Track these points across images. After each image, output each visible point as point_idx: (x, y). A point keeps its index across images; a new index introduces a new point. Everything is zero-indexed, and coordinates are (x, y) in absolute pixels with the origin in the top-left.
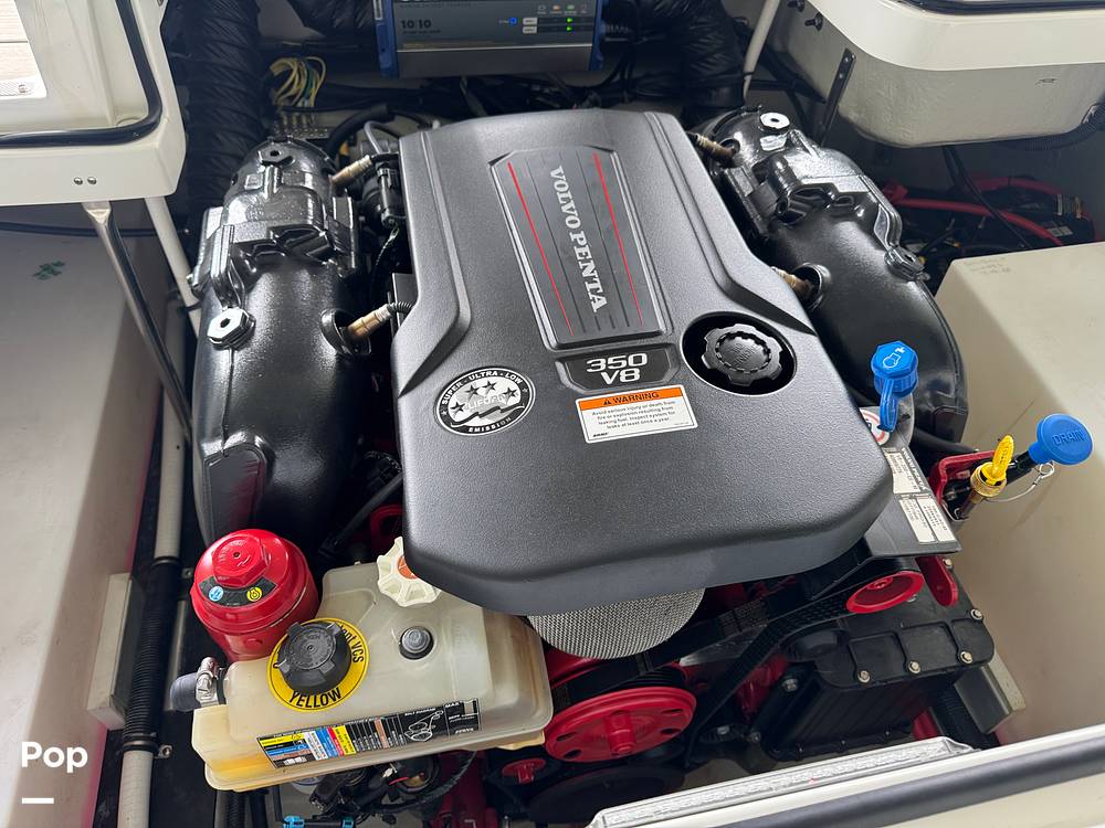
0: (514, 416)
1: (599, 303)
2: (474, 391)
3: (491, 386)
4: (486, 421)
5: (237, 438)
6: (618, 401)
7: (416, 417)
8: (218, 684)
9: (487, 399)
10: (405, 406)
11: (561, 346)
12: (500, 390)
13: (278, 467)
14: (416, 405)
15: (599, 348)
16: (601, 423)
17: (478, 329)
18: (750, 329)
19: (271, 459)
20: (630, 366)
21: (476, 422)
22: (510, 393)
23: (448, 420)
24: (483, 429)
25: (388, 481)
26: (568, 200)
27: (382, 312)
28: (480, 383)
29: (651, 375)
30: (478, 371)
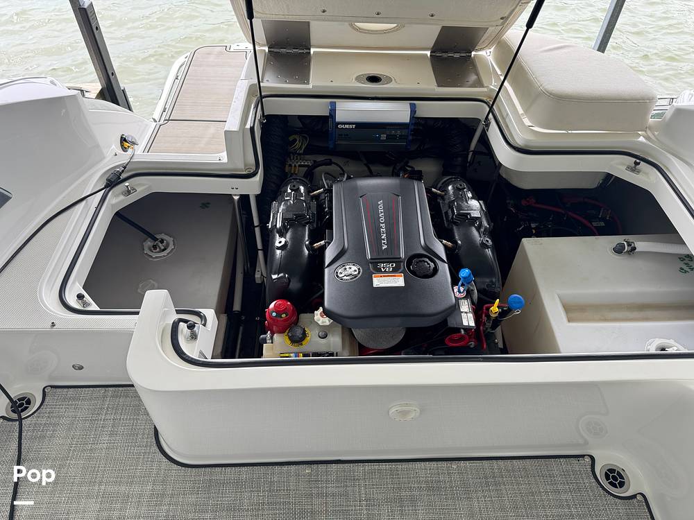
0: (355, 277)
1: (385, 247)
2: (346, 269)
3: (350, 268)
4: (348, 278)
5: (282, 275)
6: (384, 276)
7: (329, 275)
8: (272, 338)
9: (349, 271)
10: (326, 271)
11: (371, 259)
12: (353, 269)
13: (291, 283)
14: (329, 271)
15: (382, 260)
16: (379, 282)
17: (349, 251)
18: (427, 260)
19: (290, 281)
20: (390, 267)
21: (345, 278)
22: (355, 271)
23: (338, 276)
24: (347, 280)
25: (319, 291)
26: (382, 212)
27: (323, 242)
28: (347, 267)
29: (395, 270)
30: (348, 263)
